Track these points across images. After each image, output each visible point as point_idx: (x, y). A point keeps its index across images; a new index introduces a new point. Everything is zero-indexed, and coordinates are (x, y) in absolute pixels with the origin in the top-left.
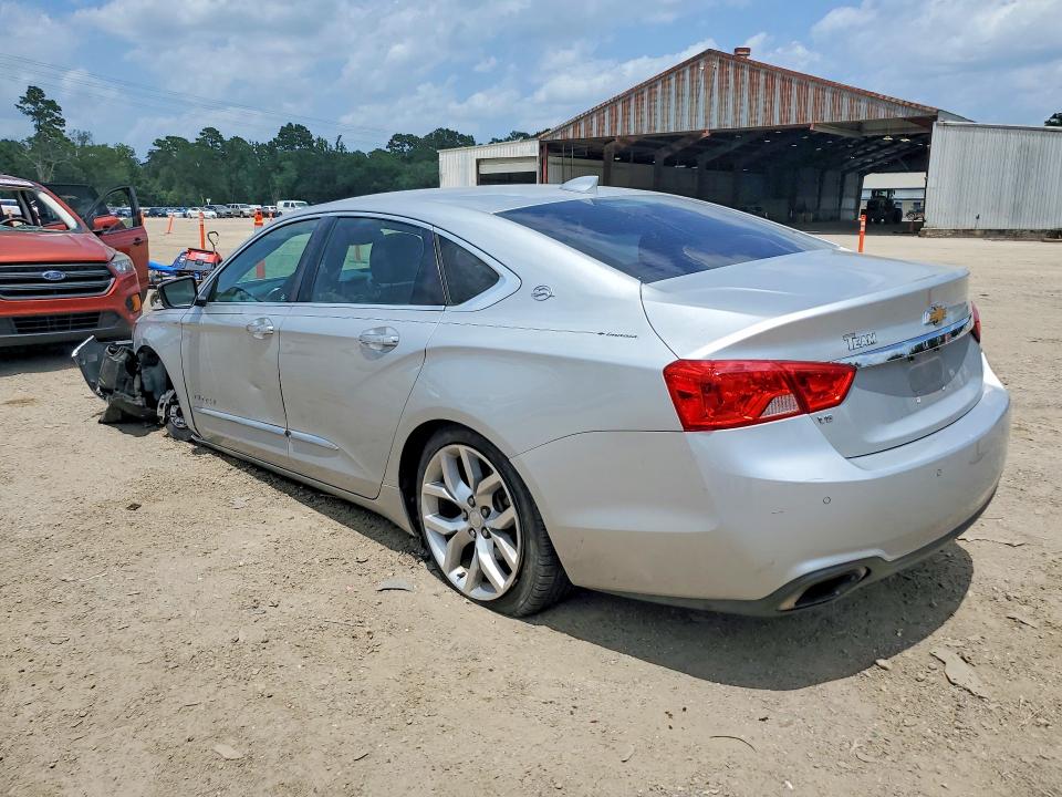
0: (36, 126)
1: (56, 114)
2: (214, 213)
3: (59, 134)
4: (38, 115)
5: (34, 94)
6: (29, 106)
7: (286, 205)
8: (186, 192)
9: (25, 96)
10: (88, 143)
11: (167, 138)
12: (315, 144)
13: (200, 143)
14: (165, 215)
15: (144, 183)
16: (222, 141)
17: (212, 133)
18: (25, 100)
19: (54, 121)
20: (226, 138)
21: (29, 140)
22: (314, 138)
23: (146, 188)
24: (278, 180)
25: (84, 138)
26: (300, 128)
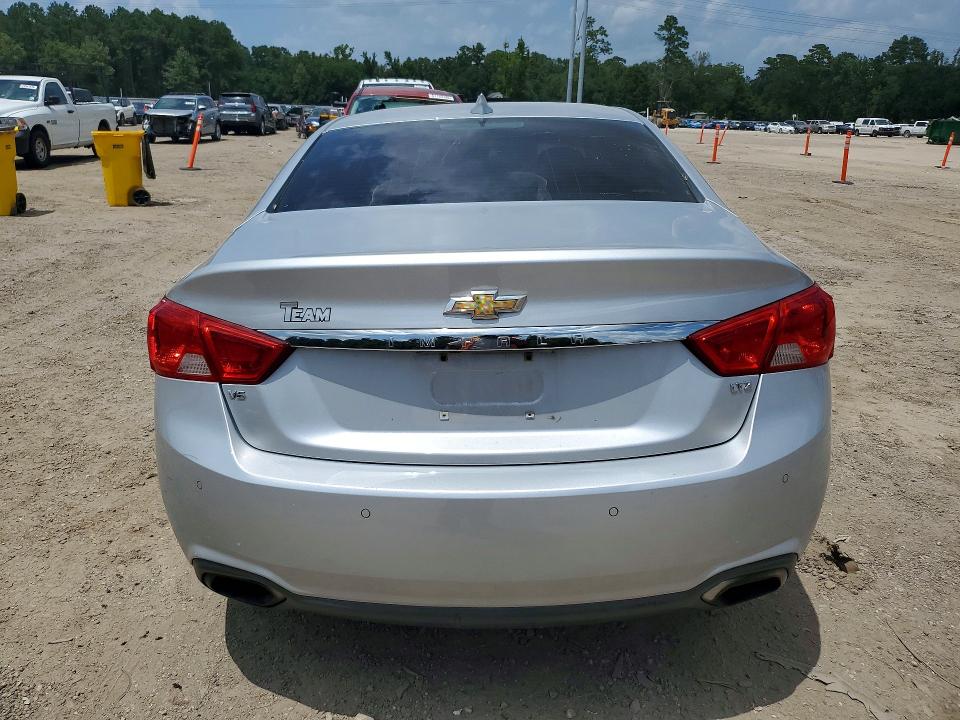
0: (668, 50)
1: (684, 39)
2: (792, 128)
3: (682, 56)
4: (670, 40)
5: (671, 21)
6: (665, 33)
7: (866, 122)
8: (780, 108)
9: (663, 24)
10: (706, 64)
11: (778, 55)
12: (929, 58)
13: (809, 60)
14: (753, 129)
15: (747, 99)
16: (829, 58)
17: (822, 49)
18: (662, 28)
19: (680, 45)
20: (835, 54)
21: (660, 61)
22: (930, 51)
23: (748, 102)
24: (876, 95)
25: (704, 58)
26: (917, 41)
